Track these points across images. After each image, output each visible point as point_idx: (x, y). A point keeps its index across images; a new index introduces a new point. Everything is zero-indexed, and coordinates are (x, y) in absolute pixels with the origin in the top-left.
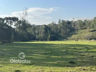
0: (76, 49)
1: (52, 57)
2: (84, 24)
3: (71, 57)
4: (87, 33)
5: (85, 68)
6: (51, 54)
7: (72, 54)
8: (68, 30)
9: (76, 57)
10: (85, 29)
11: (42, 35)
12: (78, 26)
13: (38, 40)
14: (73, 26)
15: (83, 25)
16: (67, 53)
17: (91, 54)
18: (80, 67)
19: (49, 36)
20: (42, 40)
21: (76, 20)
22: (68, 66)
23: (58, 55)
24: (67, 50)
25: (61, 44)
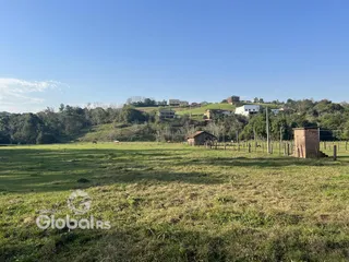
0: (92, 157)
1: (44, 174)
2: (107, 114)
3: (84, 171)
4: (112, 129)
5: (107, 187)
6: (43, 168)
7: (85, 166)
8: (79, 124)
9: (91, 171)
10: (109, 122)
11: (23, 133)
12: (97, 118)
13: (15, 143)
14: (87, 117)
15: (106, 116)
16: (75, 165)
17: (117, 164)
18: (97, 188)
19: (40, 135)
20: (23, 143)
21: (92, 107)
22: (75, 188)
23: (57, 169)
24: (76, 160)
25: (65, 150)
